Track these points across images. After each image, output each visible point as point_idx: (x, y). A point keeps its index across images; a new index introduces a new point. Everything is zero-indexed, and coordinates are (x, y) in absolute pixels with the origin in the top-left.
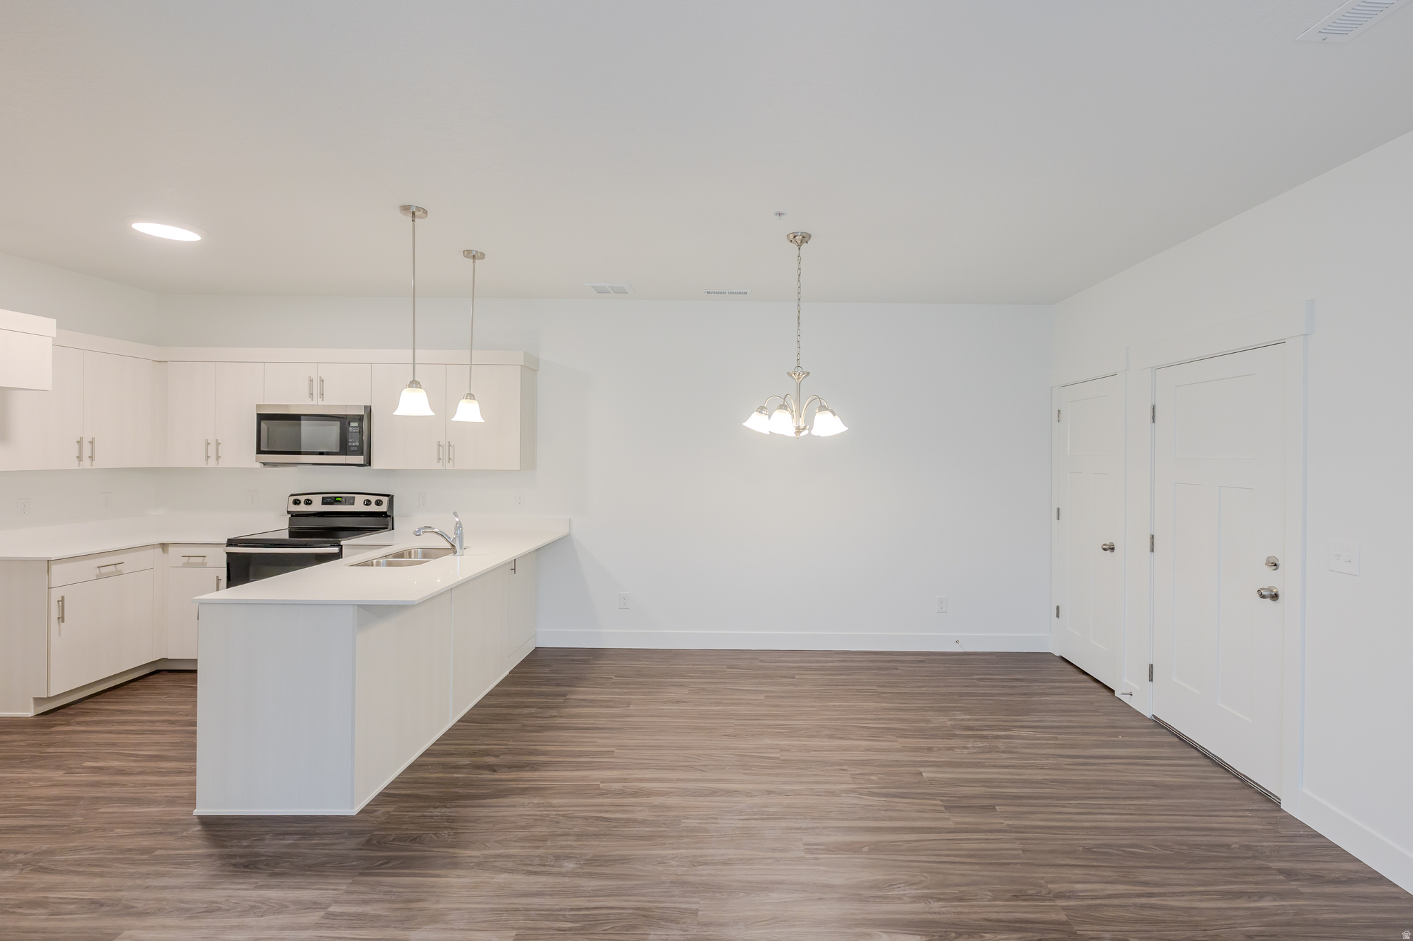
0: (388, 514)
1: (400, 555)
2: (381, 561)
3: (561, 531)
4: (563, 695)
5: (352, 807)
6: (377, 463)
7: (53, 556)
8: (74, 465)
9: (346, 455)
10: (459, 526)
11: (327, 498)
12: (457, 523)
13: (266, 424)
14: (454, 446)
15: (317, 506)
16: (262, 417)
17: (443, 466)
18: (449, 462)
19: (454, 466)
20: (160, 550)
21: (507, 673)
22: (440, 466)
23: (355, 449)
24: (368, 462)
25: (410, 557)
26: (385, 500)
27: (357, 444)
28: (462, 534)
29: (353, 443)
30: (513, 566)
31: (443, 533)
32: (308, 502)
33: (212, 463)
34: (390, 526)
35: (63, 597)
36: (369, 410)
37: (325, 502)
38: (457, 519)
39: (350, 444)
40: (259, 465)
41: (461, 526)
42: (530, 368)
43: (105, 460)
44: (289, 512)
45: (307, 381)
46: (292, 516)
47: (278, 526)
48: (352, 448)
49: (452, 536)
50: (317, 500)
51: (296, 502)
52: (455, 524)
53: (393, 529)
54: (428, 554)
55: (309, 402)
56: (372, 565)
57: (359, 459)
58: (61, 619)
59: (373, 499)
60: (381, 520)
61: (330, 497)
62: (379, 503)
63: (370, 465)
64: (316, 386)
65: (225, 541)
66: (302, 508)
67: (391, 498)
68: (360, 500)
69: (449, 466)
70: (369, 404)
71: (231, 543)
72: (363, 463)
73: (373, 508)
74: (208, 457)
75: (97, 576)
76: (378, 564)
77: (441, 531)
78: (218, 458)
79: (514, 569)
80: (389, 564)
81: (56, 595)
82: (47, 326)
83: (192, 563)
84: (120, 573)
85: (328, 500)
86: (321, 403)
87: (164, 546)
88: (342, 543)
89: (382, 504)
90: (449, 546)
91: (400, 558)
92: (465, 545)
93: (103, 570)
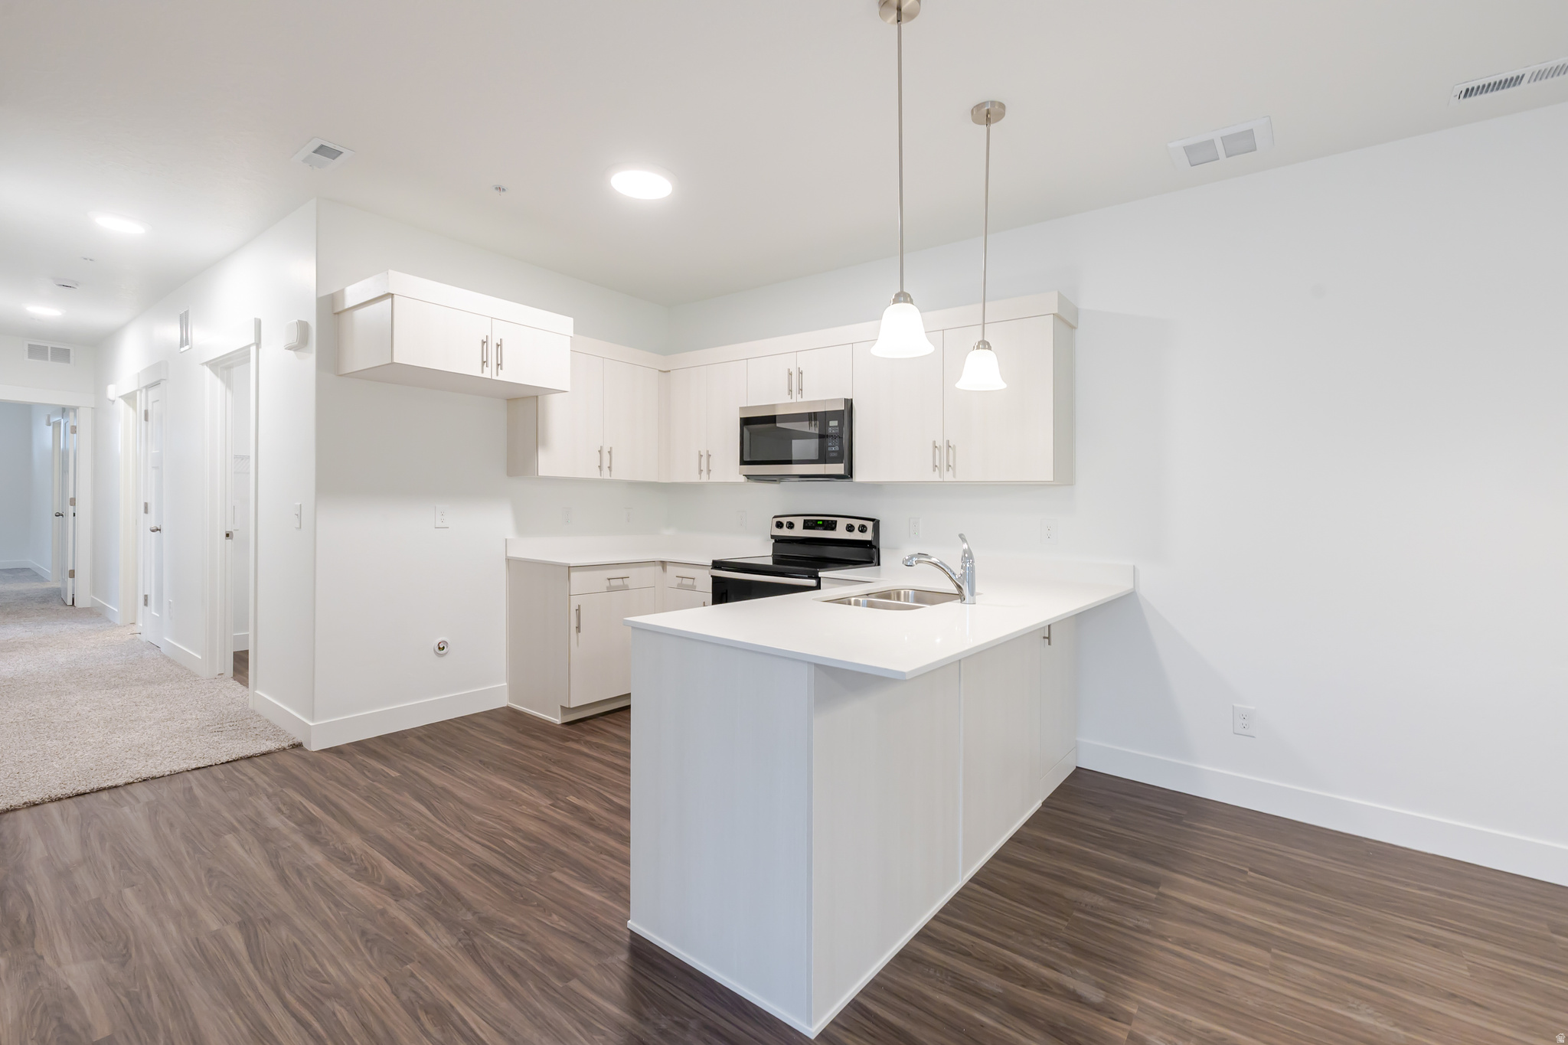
0: (874, 544)
1: (886, 595)
2: (861, 600)
3: (1120, 586)
4: (1154, 883)
5: (810, 1023)
6: (859, 476)
7: (573, 562)
8: (595, 474)
9: (825, 463)
10: (968, 556)
11: (808, 521)
12: (965, 552)
13: (747, 429)
14: (954, 446)
15: (799, 531)
16: (746, 422)
17: (940, 477)
18: (948, 470)
19: (954, 476)
20: (660, 568)
21: (1038, 804)
22: (935, 477)
23: (835, 455)
24: (849, 474)
25: (899, 599)
26: (870, 525)
27: (837, 448)
28: (972, 569)
29: (833, 447)
30: (1047, 633)
31: (945, 565)
32: (791, 526)
33: (704, 479)
34: (875, 560)
35: (579, 606)
36: (849, 404)
37: (808, 525)
38: (965, 546)
39: (829, 449)
40: (743, 479)
41: (971, 557)
42: (1066, 322)
43: (621, 473)
44: (772, 537)
45: (787, 374)
46: (776, 541)
47: (762, 552)
48: (832, 455)
49: (958, 571)
50: (799, 523)
51: (779, 525)
52: (961, 553)
53: (879, 565)
54: (924, 597)
55: (787, 400)
56: (850, 604)
57: (839, 469)
58: (578, 628)
59: (856, 523)
60: (865, 553)
61: (812, 521)
62: (863, 529)
63: (852, 477)
64: (795, 380)
65: (710, 563)
66: (785, 532)
67: (876, 523)
68: (842, 524)
69: (948, 477)
70: (849, 397)
71: (717, 565)
72: (843, 473)
73: (856, 536)
74: (701, 471)
75: (607, 588)
76: (857, 603)
77: (941, 562)
78: (709, 471)
79: (1049, 638)
80: (871, 605)
81: (575, 602)
82: (566, 324)
83: (686, 585)
84: (625, 588)
85: (810, 524)
86: (800, 400)
87: (663, 563)
88: (821, 574)
89: (866, 531)
90: (954, 590)
91: (887, 598)
92: (977, 590)
93: (614, 583)
